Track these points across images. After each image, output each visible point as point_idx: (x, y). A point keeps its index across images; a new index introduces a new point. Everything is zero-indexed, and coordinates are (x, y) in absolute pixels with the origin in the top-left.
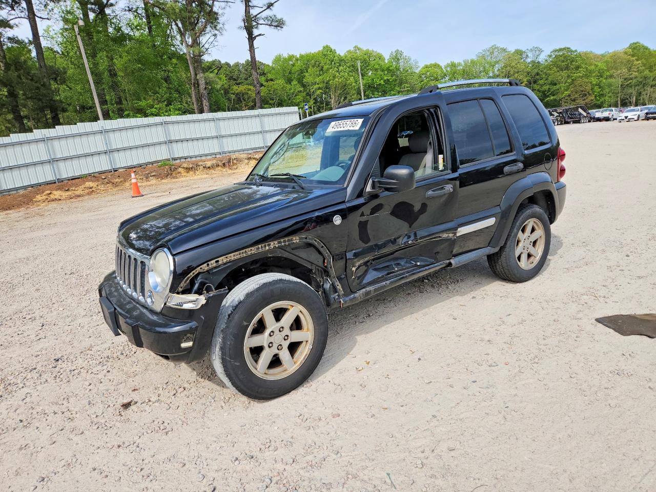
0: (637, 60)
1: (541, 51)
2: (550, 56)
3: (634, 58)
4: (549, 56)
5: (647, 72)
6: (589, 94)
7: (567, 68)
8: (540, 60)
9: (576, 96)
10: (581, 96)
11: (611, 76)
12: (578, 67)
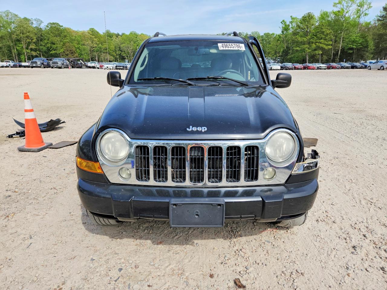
0: (95, 38)
1: (42, 22)
2: (48, 27)
3: (94, 37)
4: (46, 26)
5: (100, 45)
6: (75, 53)
7: (60, 35)
8: (42, 27)
9: (68, 53)
10: (71, 53)
11: (84, 45)
12: (65, 36)
